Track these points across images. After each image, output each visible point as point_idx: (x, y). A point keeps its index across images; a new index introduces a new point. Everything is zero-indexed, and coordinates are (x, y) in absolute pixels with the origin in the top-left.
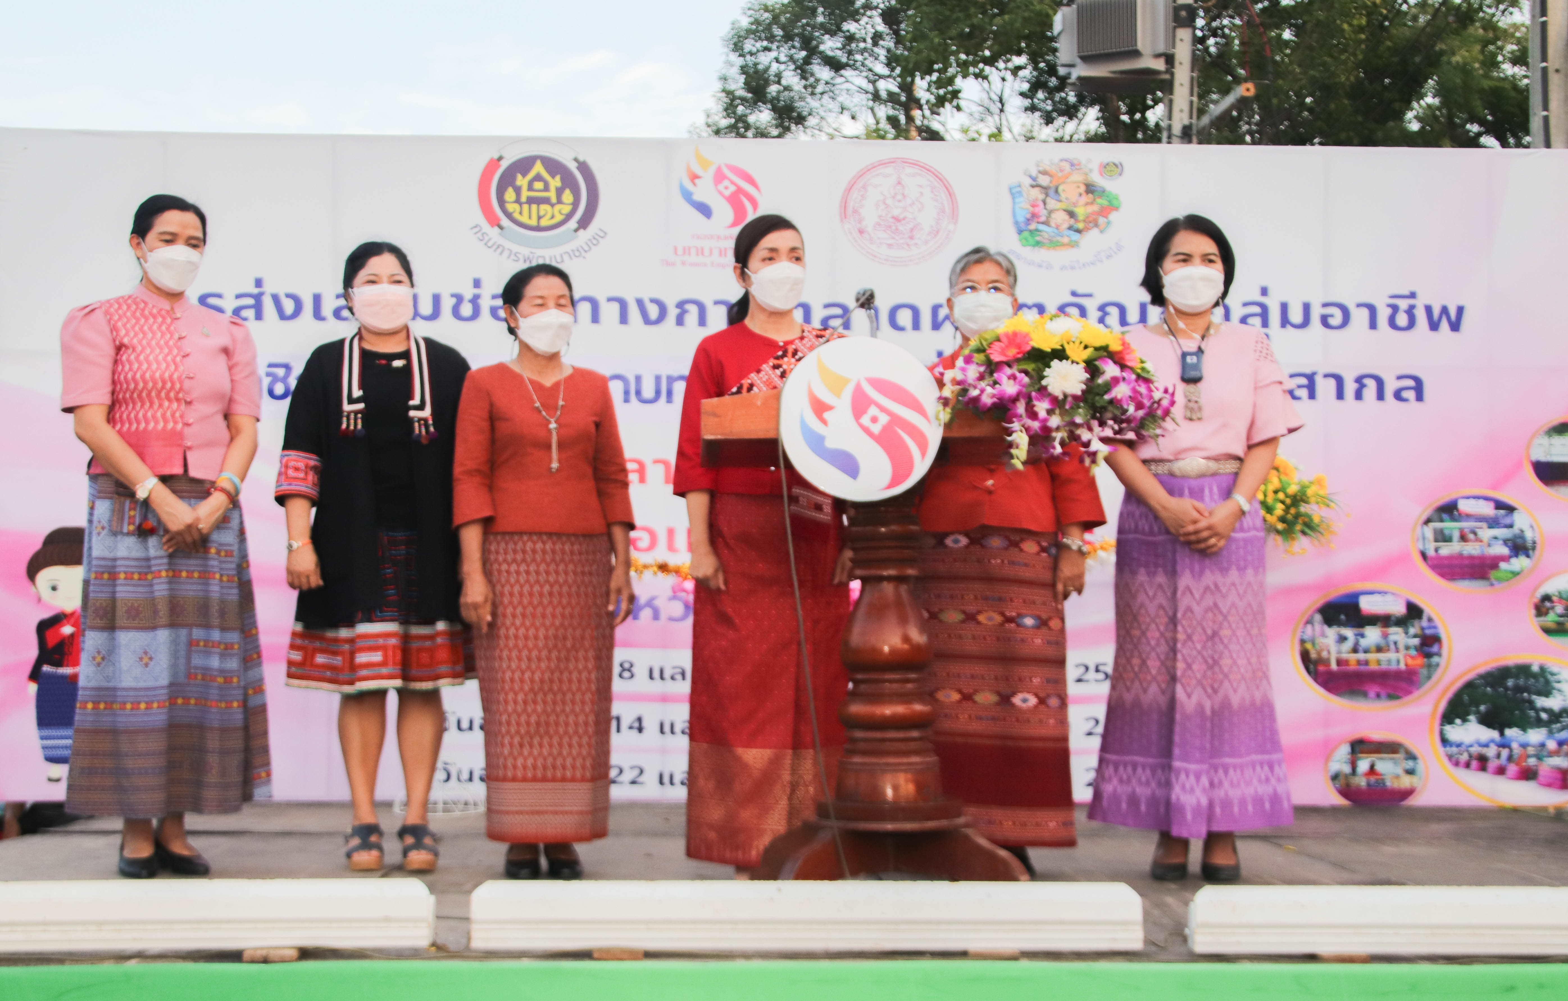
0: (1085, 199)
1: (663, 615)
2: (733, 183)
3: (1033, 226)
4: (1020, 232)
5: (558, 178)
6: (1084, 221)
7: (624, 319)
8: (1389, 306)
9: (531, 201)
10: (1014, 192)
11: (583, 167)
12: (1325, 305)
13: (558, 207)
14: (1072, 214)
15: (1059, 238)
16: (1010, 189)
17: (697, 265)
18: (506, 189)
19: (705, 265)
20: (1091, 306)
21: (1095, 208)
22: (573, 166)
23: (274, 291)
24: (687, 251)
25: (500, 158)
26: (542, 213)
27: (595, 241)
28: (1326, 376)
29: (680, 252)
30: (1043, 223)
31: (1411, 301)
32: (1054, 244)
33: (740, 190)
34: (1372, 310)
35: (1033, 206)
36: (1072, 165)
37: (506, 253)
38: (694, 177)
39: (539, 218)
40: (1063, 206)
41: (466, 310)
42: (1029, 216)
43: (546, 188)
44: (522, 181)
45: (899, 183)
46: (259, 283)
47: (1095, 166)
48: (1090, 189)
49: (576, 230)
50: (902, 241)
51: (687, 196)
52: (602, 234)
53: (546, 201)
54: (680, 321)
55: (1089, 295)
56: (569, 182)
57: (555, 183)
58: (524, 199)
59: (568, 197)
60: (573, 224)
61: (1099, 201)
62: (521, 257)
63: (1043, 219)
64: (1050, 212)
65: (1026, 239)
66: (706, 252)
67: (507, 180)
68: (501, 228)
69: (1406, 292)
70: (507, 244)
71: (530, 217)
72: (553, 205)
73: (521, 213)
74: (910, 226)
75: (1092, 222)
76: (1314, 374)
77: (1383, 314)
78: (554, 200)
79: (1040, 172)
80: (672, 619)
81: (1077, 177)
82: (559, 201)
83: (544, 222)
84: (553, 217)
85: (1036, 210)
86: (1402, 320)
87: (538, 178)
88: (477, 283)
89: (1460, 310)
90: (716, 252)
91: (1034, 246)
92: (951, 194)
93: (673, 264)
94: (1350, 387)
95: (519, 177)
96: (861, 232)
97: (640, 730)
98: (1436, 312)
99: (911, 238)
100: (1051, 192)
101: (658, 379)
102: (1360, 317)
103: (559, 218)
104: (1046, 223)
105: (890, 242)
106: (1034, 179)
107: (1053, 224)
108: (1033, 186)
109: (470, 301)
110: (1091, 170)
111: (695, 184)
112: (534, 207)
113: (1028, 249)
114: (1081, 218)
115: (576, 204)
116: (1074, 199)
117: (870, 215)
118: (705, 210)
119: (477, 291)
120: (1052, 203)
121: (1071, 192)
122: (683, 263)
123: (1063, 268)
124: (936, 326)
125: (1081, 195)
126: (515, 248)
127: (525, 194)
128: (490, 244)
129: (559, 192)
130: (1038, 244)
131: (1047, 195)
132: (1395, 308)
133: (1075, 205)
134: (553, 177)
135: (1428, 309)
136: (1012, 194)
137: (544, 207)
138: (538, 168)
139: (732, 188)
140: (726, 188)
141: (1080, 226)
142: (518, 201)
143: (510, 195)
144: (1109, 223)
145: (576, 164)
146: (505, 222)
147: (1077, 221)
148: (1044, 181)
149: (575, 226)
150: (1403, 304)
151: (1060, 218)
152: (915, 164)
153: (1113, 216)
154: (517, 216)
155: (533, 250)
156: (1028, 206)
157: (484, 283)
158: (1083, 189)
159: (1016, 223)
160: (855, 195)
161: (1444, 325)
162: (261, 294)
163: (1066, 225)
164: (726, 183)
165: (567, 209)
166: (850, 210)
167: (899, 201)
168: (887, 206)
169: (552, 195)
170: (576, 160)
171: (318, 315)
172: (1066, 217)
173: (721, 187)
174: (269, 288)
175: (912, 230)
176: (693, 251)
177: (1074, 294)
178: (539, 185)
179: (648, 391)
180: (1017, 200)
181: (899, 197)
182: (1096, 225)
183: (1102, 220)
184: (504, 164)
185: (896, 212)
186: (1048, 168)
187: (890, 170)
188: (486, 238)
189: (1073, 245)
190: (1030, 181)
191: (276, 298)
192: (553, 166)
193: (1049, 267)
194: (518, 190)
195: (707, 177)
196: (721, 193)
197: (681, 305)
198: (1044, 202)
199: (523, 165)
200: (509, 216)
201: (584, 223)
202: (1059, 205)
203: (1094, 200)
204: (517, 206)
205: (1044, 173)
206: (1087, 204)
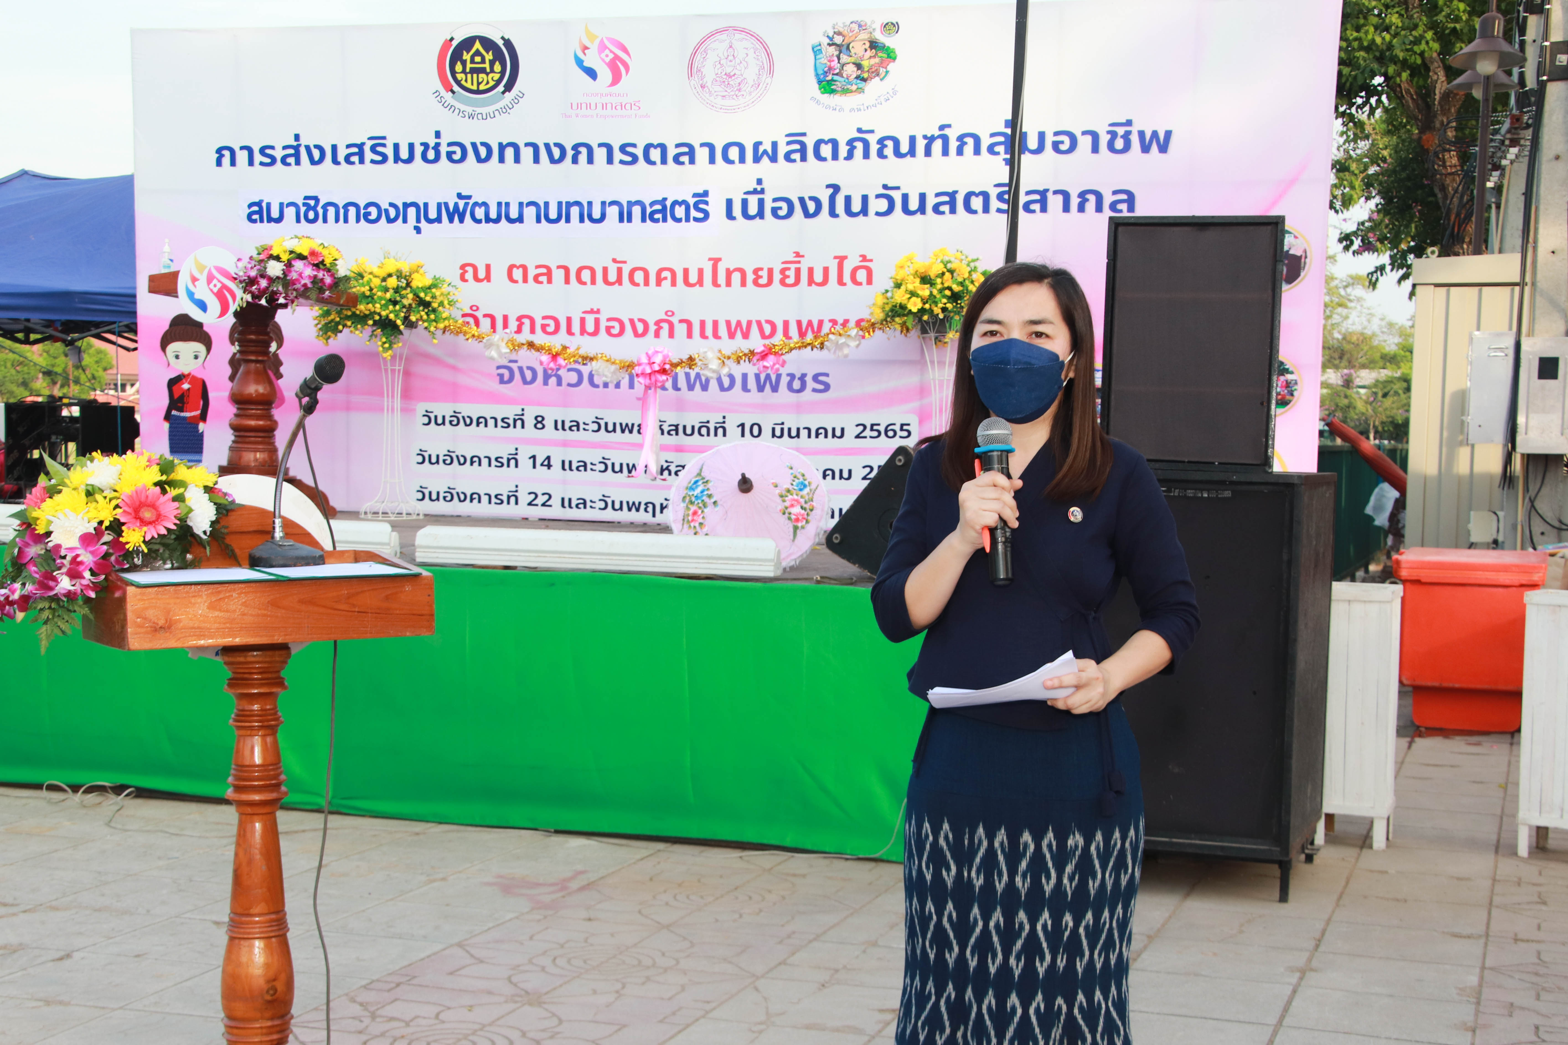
0: (869, 53)
1: (564, 383)
2: (611, 52)
3: (829, 78)
4: (820, 82)
5: (491, 53)
6: (868, 71)
7: (536, 160)
8: (1108, 132)
9: (474, 71)
10: (816, 50)
11: (508, 43)
12: (1056, 134)
13: (491, 75)
14: (859, 66)
15: (849, 87)
16: (813, 49)
17: (587, 116)
18: (456, 63)
19: (592, 116)
20: (873, 139)
21: (877, 60)
22: (500, 43)
23: (307, 144)
24: (579, 106)
25: (452, 39)
26: (480, 80)
27: (516, 100)
28: (1056, 192)
29: (575, 107)
30: (837, 74)
31: (1128, 128)
32: (845, 91)
33: (617, 57)
34: (1095, 136)
35: (830, 61)
36: (860, 26)
37: (457, 111)
38: (585, 48)
39: (479, 84)
40: (852, 60)
41: (431, 155)
42: (826, 69)
43: (483, 61)
44: (467, 57)
45: (731, 47)
46: (297, 137)
47: (877, 26)
48: (874, 45)
49: (503, 93)
50: (733, 93)
51: (579, 62)
52: (521, 95)
53: (483, 70)
54: (575, 161)
55: (872, 132)
56: (499, 56)
57: (489, 57)
58: (468, 70)
59: (497, 67)
60: (501, 88)
61: (880, 55)
62: (466, 114)
63: (837, 71)
64: (843, 66)
65: (824, 88)
66: (593, 107)
67: (457, 56)
68: (453, 92)
69: (1124, 121)
70: (458, 105)
71: (472, 84)
72: (487, 74)
73: (466, 81)
74: (739, 80)
75: (875, 73)
76: (1047, 191)
77: (1104, 139)
78: (488, 70)
79: (835, 33)
80: (569, 385)
81: (864, 36)
82: (492, 71)
83: (482, 87)
84: (488, 83)
85: (833, 64)
86: (1119, 144)
87: (478, 53)
88: (438, 135)
89: (1168, 134)
90: (600, 106)
91: (830, 93)
92: (769, 54)
93: (570, 117)
94: (1075, 201)
95: (465, 53)
96: (703, 87)
97: (549, 466)
98: (1148, 136)
99: (739, 90)
100: (844, 49)
101: (560, 204)
102: (1085, 142)
103: (492, 83)
104: (839, 74)
105: (726, 94)
106: (831, 39)
107: (845, 75)
108: (830, 45)
109: (433, 148)
110: (874, 30)
111: (585, 54)
112: (475, 76)
113: (826, 95)
114: (866, 69)
115: (503, 73)
116: (861, 54)
117: (709, 72)
118: (592, 74)
119: (438, 141)
120: (844, 58)
121: (859, 48)
122: (577, 116)
123: (852, 110)
124: (757, 159)
125: (866, 50)
126: (463, 107)
127: (469, 66)
128: (446, 105)
129: (492, 63)
130: (833, 92)
131: (840, 52)
132: (1114, 135)
133: (862, 58)
134: (488, 53)
135: (1141, 134)
136: (814, 52)
137: (482, 76)
138: (478, 46)
139: (611, 56)
140: (607, 56)
141: (866, 75)
142: (464, 72)
143: (459, 67)
144: (887, 72)
145: (503, 42)
146: (456, 88)
147: (863, 72)
148: (838, 40)
149: (503, 89)
150: (1121, 131)
151: (850, 70)
152: (742, 31)
153: (891, 67)
154: (463, 82)
155: (475, 109)
156: (826, 61)
157: (442, 135)
158: (868, 45)
159: (817, 75)
160: (699, 57)
161: (1154, 148)
162: (299, 145)
163: (855, 76)
164: (607, 52)
165: (497, 76)
166: (695, 70)
167: (731, 61)
168: (722, 65)
169: (487, 66)
170: (503, 38)
171: (335, 162)
172: (855, 69)
173: (603, 55)
174: (303, 141)
175: (740, 84)
176: (584, 106)
177: (860, 130)
178: (478, 59)
179: (553, 215)
180: (818, 57)
181: (731, 58)
182: (878, 75)
183: (882, 71)
184: (455, 43)
185: (728, 70)
186: (841, 30)
187: (724, 36)
188: (443, 101)
189: (860, 91)
190: (828, 41)
191: (308, 148)
192: (487, 43)
193: (841, 110)
194: (464, 63)
195: (594, 47)
196: (603, 60)
197: (575, 147)
198: (839, 59)
199: (468, 43)
200: (458, 83)
201: (509, 87)
202: (850, 60)
203: (876, 54)
204: (463, 76)
205: (839, 33)
206: (871, 57)
